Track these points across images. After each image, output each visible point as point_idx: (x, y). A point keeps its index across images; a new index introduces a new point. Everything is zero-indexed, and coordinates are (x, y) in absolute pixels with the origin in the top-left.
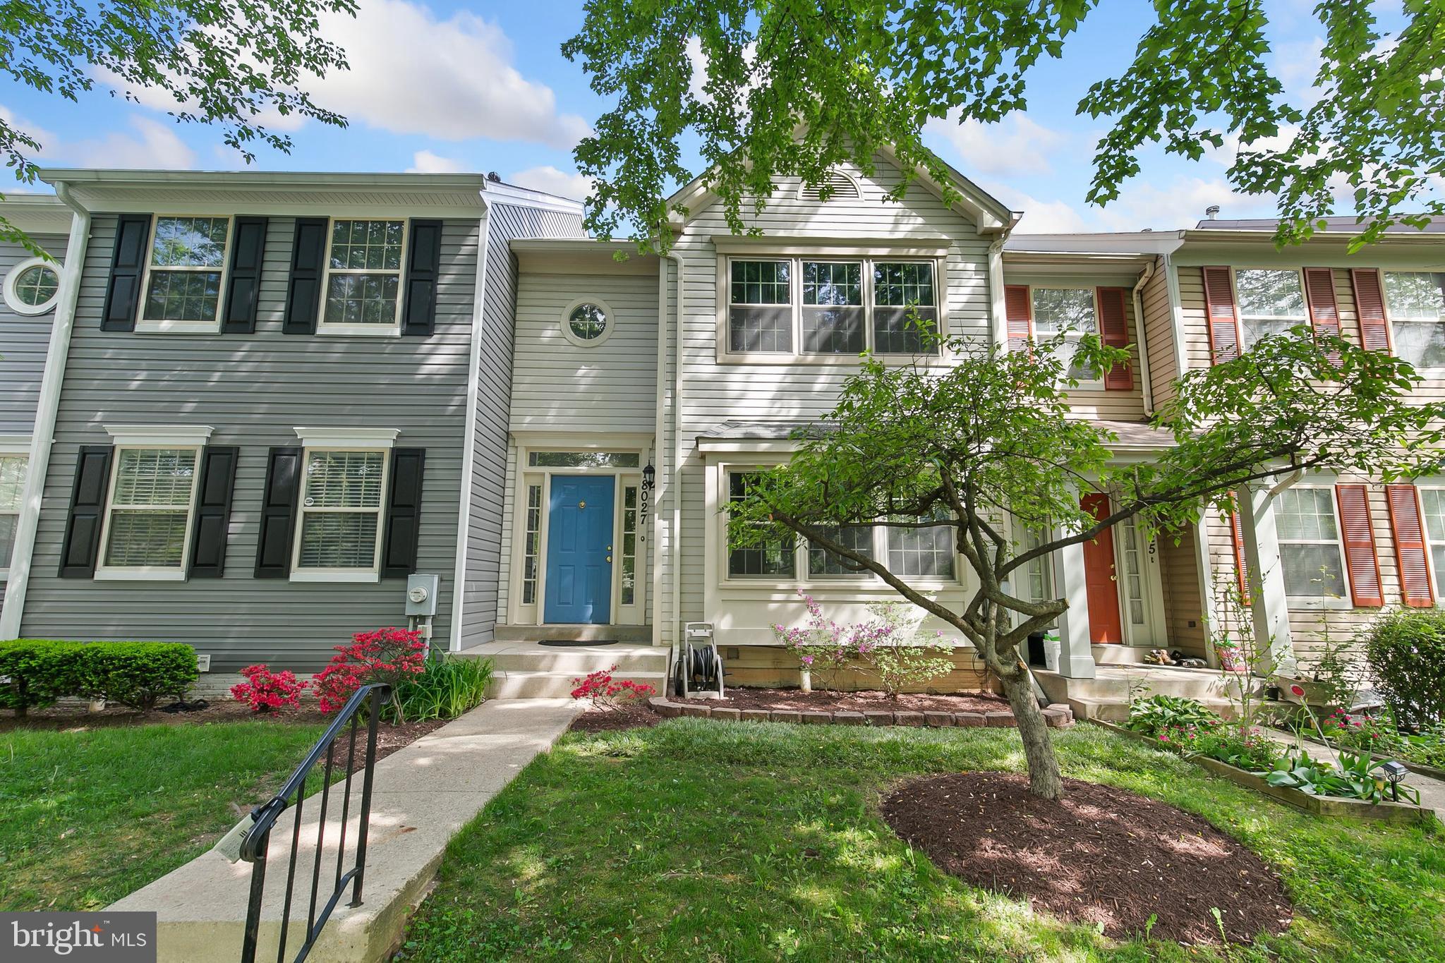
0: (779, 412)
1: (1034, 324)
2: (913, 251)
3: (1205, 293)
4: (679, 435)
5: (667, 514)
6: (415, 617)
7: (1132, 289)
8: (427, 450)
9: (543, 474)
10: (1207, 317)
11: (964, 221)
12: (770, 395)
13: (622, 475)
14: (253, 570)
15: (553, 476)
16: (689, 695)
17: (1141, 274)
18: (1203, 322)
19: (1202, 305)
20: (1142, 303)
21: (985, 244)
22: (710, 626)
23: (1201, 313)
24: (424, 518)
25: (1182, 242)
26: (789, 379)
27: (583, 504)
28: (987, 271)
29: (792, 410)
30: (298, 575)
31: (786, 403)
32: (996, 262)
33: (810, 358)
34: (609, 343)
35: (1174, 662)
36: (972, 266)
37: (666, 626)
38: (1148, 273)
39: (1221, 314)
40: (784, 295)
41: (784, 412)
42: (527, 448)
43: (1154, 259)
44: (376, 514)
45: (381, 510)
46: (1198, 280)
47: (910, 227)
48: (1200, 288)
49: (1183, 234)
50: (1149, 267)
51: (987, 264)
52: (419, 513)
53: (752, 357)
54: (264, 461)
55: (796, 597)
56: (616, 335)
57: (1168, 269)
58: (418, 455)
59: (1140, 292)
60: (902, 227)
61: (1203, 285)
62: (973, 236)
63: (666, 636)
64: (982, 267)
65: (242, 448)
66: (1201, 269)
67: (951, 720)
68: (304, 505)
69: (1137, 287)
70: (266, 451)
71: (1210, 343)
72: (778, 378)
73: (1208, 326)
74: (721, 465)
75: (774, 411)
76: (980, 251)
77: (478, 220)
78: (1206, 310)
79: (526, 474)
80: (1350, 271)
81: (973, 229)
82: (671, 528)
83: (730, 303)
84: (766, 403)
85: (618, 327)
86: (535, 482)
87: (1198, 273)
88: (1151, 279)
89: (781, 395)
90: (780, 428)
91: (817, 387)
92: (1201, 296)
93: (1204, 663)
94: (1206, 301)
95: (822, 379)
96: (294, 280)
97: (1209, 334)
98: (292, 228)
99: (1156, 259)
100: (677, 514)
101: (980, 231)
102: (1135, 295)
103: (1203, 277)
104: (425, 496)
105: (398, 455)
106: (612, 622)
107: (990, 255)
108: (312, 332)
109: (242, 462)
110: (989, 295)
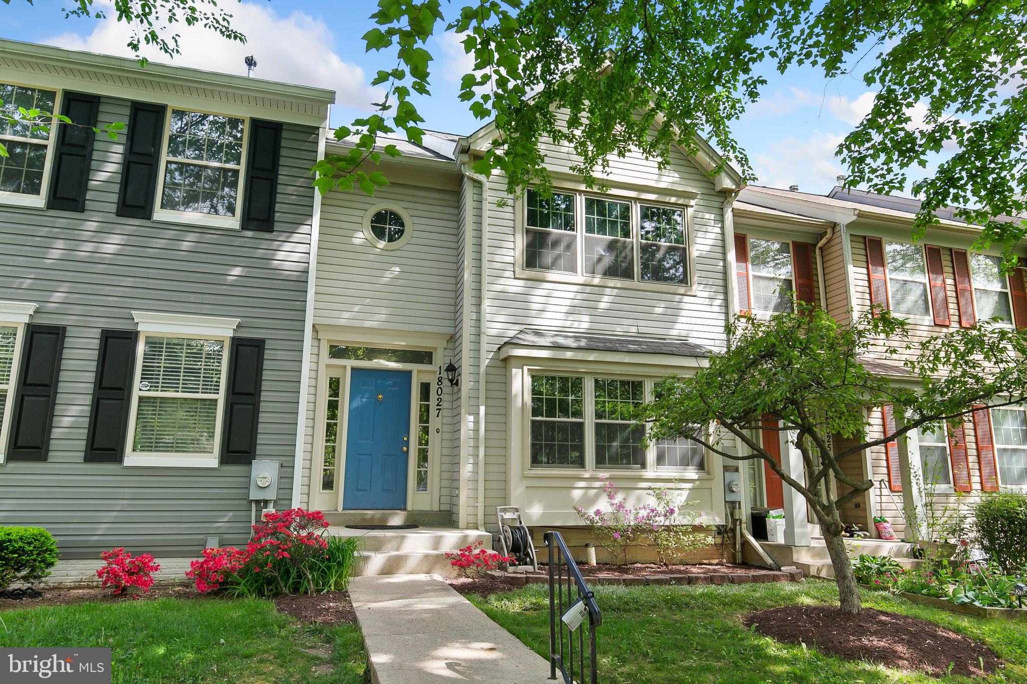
0: (572, 325)
1: (750, 266)
2: (673, 200)
3: (866, 256)
4: (484, 339)
5: (472, 409)
6: (258, 502)
7: (816, 245)
8: (267, 342)
9: (345, 367)
10: (868, 274)
11: (706, 179)
12: (565, 309)
13: (419, 371)
14: (83, 454)
15: (353, 369)
16: (511, 569)
17: (822, 235)
18: (866, 278)
19: (865, 265)
20: (822, 257)
21: (721, 200)
22: (517, 510)
23: (865, 271)
24: (263, 406)
25: (855, 218)
26: (579, 296)
27: (380, 397)
28: (722, 222)
29: (583, 324)
30: (132, 459)
31: (576, 317)
32: (729, 216)
33: (597, 281)
34: (408, 247)
35: (848, 535)
36: (712, 216)
37: (471, 510)
38: (829, 235)
39: (877, 274)
40: (569, 224)
41: (576, 324)
42: (328, 341)
43: (833, 225)
44: (216, 400)
45: (221, 397)
46: (862, 246)
47: (670, 180)
48: (863, 252)
49: (857, 212)
50: (829, 231)
51: (722, 216)
52: (259, 401)
53: (552, 275)
54: (96, 343)
55: (597, 484)
56: (414, 241)
57: (843, 235)
58: (259, 345)
59: (821, 248)
60: (664, 178)
61: (866, 250)
62: (712, 192)
63: (471, 519)
64: (718, 218)
65: (68, 328)
66: (864, 237)
67: (729, 579)
68: (139, 389)
69: (820, 245)
70: (97, 333)
71: (870, 294)
72: (572, 295)
73: (869, 281)
74: (526, 368)
75: (568, 324)
76: (717, 205)
77: (318, 128)
78: (868, 268)
79: (328, 366)
80: (951, 250)
81: (712, 186)
82: (477, 422)
83: (526, 225)
84: (561, 316)
85: (416, 234)
86: (335, 374)
87: (862, 240)
88: (830, 240)
89: (573, 311)
90: (577, 338)
91: (602, 305)
92: (864, 258)
93: (868, 534)
94: (867, 262)
95: (606, 299)
96: (129, 162)
97: (870, 287)
98: (127, 111)
99: (834, 226)
100: (482, 409)
101: (718, 188)
102: (817, 251)
103: (865, 244)
104: (265, 385)
105: (238, 344)
106: (409, 508)
107: (725, 209)
108: (148, 216)
109: (68, 342)
110: (723, 240)
